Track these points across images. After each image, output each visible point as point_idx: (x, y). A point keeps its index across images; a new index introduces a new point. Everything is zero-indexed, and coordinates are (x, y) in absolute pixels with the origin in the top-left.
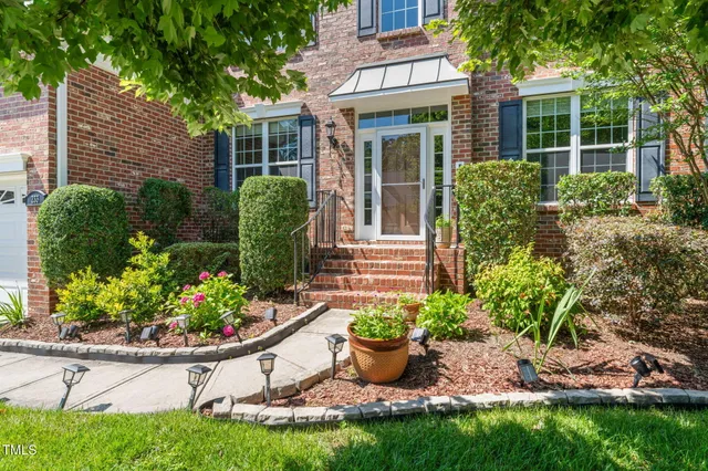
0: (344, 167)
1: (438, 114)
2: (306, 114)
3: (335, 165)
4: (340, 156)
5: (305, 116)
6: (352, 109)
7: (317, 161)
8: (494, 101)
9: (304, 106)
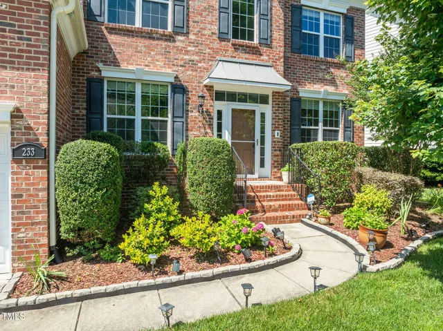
0: (207, 126)
1: (263, 99)
2: (178, 83)
3: (200, 124)
4: (204, 118)
5: (176, 84)
6: (212, 87)
7: (187, 120)
8: (288, 96)
9: (176, 77)
